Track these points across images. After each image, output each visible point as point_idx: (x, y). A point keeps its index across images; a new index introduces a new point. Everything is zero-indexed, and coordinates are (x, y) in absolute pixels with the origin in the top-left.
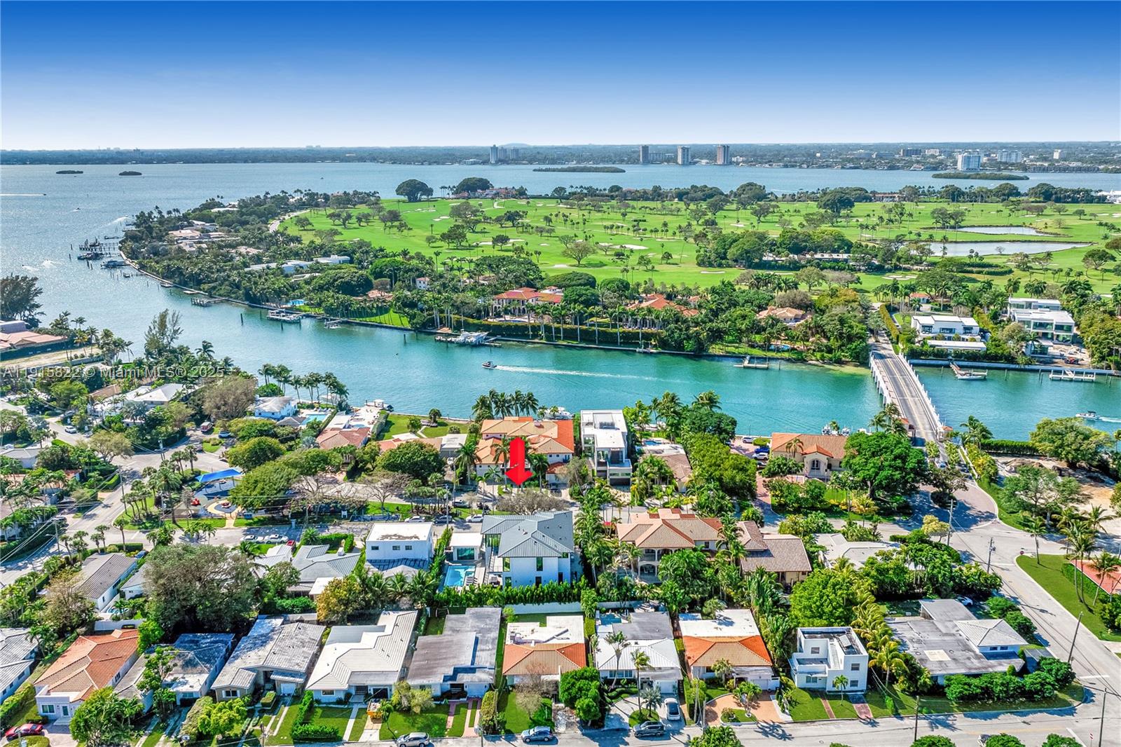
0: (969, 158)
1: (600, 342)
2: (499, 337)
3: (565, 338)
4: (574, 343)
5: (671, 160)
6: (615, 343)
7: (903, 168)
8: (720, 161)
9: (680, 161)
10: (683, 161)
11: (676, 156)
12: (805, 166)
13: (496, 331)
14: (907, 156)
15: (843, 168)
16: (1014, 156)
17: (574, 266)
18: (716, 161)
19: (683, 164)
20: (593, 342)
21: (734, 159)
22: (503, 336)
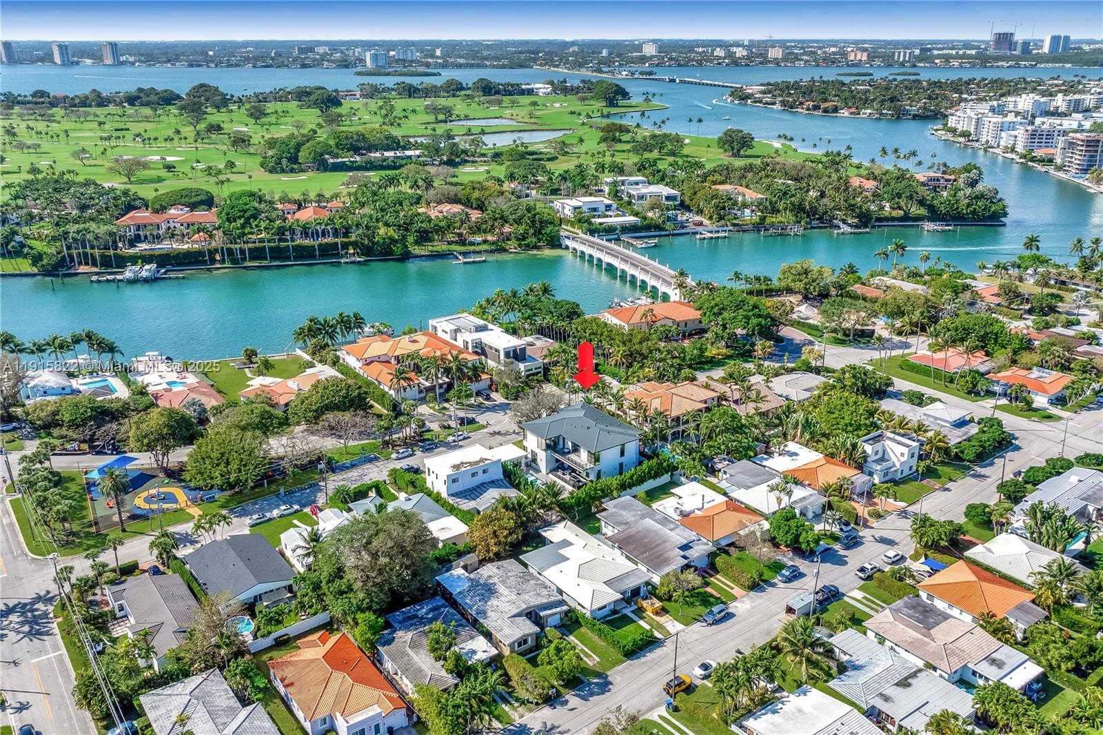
0: (376, 55)
1: (296, 258)
2: (169, 267)
3: (252, 259)
4: (265, 263)
5: (47, 58)
6: (314, 257)
7: (314, 66)
8: (109, 61)
9: (57, 59)
10: (63, 61)
11: (52, 55)
12: (213, 65)
13: (164, 260)
14: (302, 53)
15: (254, 67)
16: (409, 53)
17: (126, 183)
18: (102, 61)
19: (63, 64)
20: (288, 258)
21: (122, 59)
22: (173, 265)
